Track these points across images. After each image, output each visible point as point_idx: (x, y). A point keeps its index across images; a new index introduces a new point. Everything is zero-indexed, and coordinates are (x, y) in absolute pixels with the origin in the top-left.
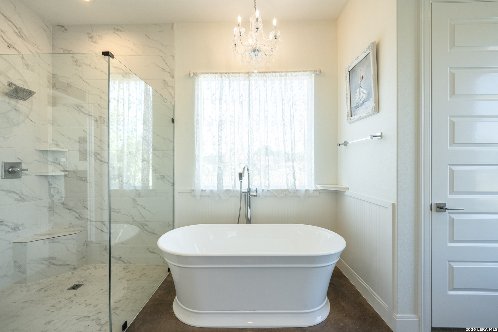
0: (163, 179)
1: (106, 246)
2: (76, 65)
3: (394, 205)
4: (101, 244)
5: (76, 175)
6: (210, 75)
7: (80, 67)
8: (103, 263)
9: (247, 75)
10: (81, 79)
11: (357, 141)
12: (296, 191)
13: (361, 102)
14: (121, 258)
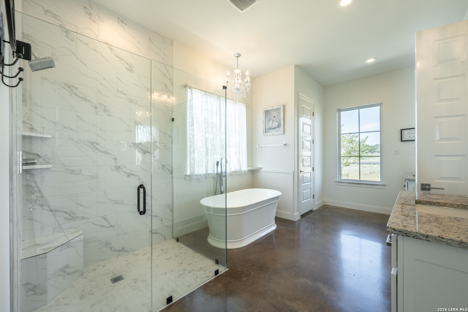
0: (164, 168)
1: (107, 241)
2: (67, 36)
3: (293, 171)
4: (100, 241)
5: (65, 167)
6: (199, 91)
7: (72, 40)
8: (103, 260)
9: (219, 97)
10: (74, 55)
11: (270, 145)
12: (241, 171)
13: (273, 127)
14: (124, 248)
